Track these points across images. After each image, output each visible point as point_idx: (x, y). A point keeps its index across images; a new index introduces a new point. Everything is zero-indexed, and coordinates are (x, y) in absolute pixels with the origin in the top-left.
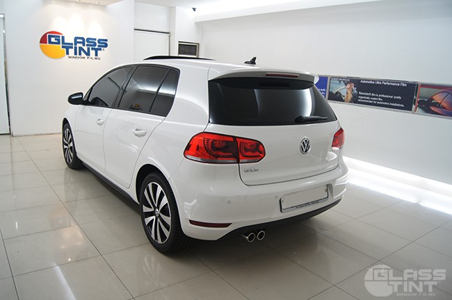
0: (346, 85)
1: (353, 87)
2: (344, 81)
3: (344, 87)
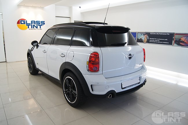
1: (147, 36)
2: (143, 34)
3: (144, 36)
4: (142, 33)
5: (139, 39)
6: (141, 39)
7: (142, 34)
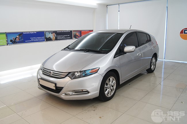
2: (51, 33)
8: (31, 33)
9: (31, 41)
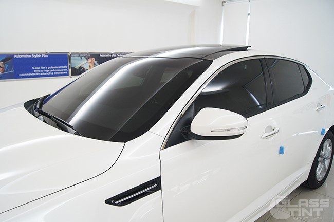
0: (88, 60)
1: (94, 61)
2: (85, 57)
3: (86, 61)
4: (82, 54)
5: (77, 67)
6: (80, 68)
7: (83, 58)
8: (33, 56)
9: (33, 74)
